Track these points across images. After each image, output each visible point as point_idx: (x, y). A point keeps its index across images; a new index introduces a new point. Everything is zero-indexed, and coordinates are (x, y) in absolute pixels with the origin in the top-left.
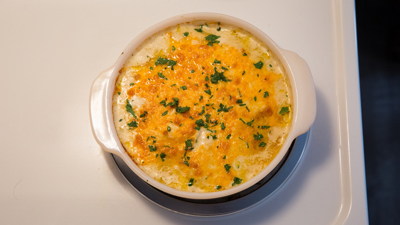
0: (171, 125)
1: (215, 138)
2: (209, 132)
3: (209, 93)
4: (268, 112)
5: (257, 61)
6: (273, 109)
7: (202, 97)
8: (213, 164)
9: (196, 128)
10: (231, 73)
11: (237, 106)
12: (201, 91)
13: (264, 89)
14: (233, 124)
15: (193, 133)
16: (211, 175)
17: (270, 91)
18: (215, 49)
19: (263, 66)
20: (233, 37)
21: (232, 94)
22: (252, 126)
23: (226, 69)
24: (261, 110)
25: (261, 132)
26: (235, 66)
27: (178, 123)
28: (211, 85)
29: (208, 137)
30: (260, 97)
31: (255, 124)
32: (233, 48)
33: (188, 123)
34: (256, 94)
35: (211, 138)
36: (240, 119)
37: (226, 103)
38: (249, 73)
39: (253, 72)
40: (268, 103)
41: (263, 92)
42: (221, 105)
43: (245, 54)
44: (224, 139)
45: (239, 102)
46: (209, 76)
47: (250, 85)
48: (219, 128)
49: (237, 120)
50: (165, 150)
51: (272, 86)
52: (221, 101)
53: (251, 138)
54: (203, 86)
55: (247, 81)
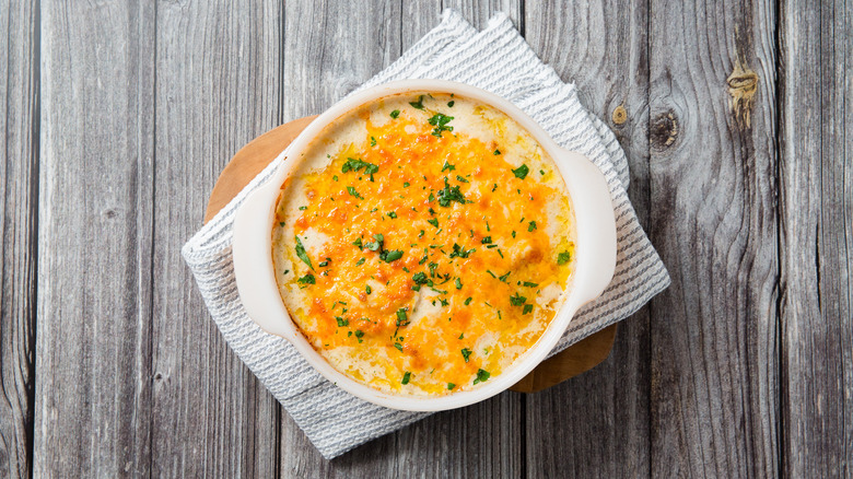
0: (371, 283)
1: (445, 303)
2: (435, 294)
3: (435, 223)
4: (535, 256)
5: (518, 165)
6: (543, 251)
7: (423, 232)
8: (442, 348)
9: (414, 289)
10: (473, 190)
11: (484, 248)
12: (422, 222)
13: (529, 216)
14: (476, 279)
15: (408, 298)
16: (439, 366)
17: (539, 220)
18: (445, 143)
19: (529, 174)
20: (477, 118)
21: (474, 227)
22: (508, 281)
23: (463, 181)
24: (523, 255)
25: (522, 291)
26: (479, 175)
27: (384, 279)
28: (438, 209)
29: (434, 303)
30: (522, 230)
31: (513, 279)
32: (476, 141)
33: (401, 280)
34: (515, 225)
35: (439, 304)
36: (488, 271)
37: (466, 243)
38: (504, 186)
39: (511, 184)
40: (535, 240)
41: (527, 222)
42: (456, 248)
43: (498, 152)
44: (462, 306)
45: (487, 241)
46: (436, 194)
47: (506, 211)
48: (451, 285)
49: (484, 273)
50: (364, 327)
51: (542, 211)
52: (455, 240)
53: (505, 302)
54: (426, 210)
55: (501, 203)
